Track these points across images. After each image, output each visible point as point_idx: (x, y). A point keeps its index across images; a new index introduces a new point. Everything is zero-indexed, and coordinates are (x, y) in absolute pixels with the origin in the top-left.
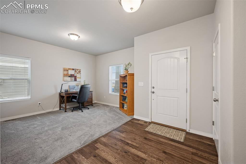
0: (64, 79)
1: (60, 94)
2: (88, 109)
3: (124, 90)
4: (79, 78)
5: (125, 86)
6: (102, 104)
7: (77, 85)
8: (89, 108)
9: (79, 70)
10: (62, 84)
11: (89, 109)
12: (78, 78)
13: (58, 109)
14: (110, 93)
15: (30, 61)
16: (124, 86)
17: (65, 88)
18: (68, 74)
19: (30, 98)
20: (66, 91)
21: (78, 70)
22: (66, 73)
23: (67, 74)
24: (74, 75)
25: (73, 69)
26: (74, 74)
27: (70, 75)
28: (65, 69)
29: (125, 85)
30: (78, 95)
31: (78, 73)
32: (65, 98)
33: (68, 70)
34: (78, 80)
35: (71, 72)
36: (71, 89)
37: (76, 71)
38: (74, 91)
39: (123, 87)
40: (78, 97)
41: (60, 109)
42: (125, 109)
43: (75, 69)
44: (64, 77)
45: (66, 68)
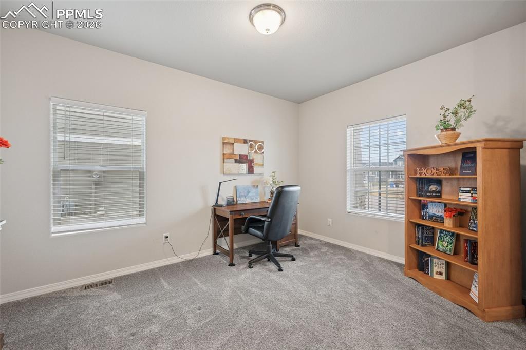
0: (225, 167)
1: (215, 209)
2: (291, 258)
3: (423, 206)
4: (259, 165)
5: (434, 192)
6: (320, 241)
7: (254, 186)
8: (294, 256)
9: (260, 142)
10: (220, 183)
11: (294, 259)
12: (257, 164)
13: (210, 251)
14: (348, 210)
15: (145, 119)
16: (430, 192)
17: (227, 193)
18: (234, 154)
19: (145, 221)
20: (230, 203)
21: (256, 144)
22: (228, 151)
23: (229, 154)
24: (247, 156)
25: (245, 141)
26: (249, 153)
27: (238, 158)
28: (225, 141)
29: (433, 188)
30: (268, 217)
31: (256, 152)
32: (229, 222)
33: (233, 144)
34: (256, 169)
35: (241, 149)
36: (240, 197)
37: (251, 146)
38: (248, 201)
39: (420, 196)
40: (269, 224)
41: (215, 253)
42: (436, 276)
43: (250, 141)
44: (223, 162)
45: (228, 138)
